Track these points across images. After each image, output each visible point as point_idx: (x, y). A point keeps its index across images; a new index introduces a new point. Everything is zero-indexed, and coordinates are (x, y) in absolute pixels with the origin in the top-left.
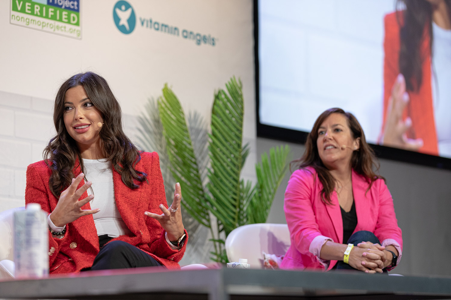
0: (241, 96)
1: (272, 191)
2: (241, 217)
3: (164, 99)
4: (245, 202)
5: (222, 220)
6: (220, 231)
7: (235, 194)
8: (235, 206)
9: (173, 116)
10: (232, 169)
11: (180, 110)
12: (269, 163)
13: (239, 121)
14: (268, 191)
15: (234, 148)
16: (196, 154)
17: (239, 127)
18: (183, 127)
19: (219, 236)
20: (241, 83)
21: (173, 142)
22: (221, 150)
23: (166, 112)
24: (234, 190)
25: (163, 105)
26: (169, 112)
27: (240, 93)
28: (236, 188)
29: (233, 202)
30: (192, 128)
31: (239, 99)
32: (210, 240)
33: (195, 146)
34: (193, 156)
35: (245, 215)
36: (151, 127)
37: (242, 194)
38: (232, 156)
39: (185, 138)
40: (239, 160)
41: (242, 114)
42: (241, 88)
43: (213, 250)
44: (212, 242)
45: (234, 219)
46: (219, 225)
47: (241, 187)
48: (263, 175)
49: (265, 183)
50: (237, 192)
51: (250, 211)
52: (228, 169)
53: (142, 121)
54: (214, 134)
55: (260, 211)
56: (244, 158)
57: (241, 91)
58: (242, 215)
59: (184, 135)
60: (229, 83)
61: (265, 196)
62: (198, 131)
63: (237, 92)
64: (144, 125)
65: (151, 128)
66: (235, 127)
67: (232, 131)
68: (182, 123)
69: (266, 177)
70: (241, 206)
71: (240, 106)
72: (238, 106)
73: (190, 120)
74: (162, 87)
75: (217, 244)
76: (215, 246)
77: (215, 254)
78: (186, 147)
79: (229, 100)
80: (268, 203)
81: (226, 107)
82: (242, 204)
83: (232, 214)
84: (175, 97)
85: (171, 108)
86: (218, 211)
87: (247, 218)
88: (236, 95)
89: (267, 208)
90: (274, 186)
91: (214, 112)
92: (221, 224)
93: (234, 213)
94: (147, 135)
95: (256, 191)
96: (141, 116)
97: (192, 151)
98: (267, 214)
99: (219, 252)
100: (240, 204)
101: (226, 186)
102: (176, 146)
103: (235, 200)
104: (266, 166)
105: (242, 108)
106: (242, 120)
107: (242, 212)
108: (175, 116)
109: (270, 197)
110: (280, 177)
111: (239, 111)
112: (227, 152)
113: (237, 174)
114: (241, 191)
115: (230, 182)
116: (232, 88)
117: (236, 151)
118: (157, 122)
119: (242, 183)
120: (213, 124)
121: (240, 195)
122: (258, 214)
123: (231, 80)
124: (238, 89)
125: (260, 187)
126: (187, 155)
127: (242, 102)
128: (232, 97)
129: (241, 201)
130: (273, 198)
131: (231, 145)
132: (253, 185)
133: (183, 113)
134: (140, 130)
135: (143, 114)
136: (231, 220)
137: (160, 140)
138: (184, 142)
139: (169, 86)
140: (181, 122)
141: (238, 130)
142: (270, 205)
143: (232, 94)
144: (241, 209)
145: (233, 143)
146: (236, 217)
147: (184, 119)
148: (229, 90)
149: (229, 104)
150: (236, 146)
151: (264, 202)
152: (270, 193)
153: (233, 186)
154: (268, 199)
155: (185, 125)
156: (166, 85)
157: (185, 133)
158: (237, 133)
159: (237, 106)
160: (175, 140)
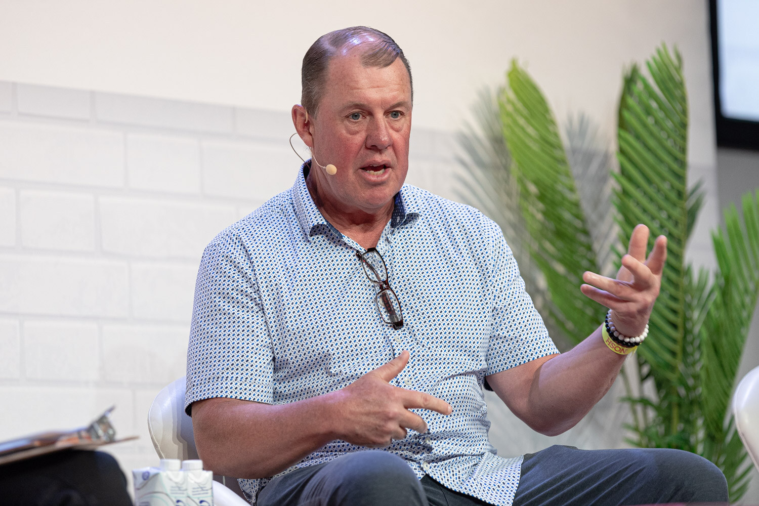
0: (680, 85)
1: (751, 286)
2: (690, 349)
3: (511, 95)
4: (696, 314)
5: (648, 355)
6: (643, 379)
7: (674, 299)
8: (674, 326)
9: (530, 130)
11: (547, 116)
12: (742, 226)
13: (678, 140)
14: (741, 286)
15: (667, 198)
16: (587, 209)
17: (678, 154)
18: (558, 154)
19: (641, 390)
20: (679, 58)
21: (533, 189)
22: (638, 204)
23: (515, 122)
24: (672, 290)
25: (509, 108)
26: (522, 121)
27: (677, 77)
28: (676, 286)
29: (671, 317)
30: (574, 151)
31: (677, 93)
32: (624, 400)
33: (583, 193)
34: (578, 216)
35: (697, 343)
36: (486, 152)
37: (688, 298)
38: (664, 215)
39: (563, 179)
40: (680, 226)
41: (684, 126)
42: (679, 69)
43: (630, 420)
44: (627, 406)
45: (673, 354)
46: (640, 365)
47: (684, 281)
48: (730, 254)
49: (734, 270)
50: (679, 294)
51: (705, 335)
53: (467, 143)
54: (623, 172)
55: (726, 334)
56: (692, 216)
57: (679, 75)
58: (692, 343)
59: (558, 172)
60: (654, 59)
61: (737, 299)
62: (589, 157)
63: (671, 78)
64: (471, 150)
65: (486, 155)
66: (670, 153)
67: (661, 161)
68: (551, 145)
69: (737, 258)
70: (689, 325)
71: (678, 107)
72: (675, 110)
73: (570, 134)
74: (506, 67)
75: (639, 408)
76: (634, 412)
77: (636, 429)
78: (564, 198)
79: (652, 95)
80: (745, 314)
81: (648, 112)
82: (690, 319)
83: (670, 344)
84: (535, 89)
85: (525, 112)
87: (699, 348)
88: (671, 85)
89: (742, 324)
91: (622, 124)
92: (646, 363)
93: (674, 341)
94: (479, 173)
95: (717, 295)
96: (466, 131)
97: (577, 205)
98: (743, 340)
99: (642, 425)
100: (686, 319)
102: (542, 197)
103: (674, 312)
104: (734, 233)
105: (684, 112)
106: (684, 138)
107: (689, 338)
108: (536, 129)
109: (747, 300)
111: (677, 119)
112: (651, 208)
113: (678, 256)
114: (686, 292)
116: (659, 69)
117: (674, 205)
118: (498, 142)
119: (688, 272)
120: (622, 151)
121: (685, 301)
122: (724, 341)
123: (659, 52)
124: (674, 72)
125: (726, 283)
126: (567, 216)
127: (683, 99)
128: (662, 90)
129: (688, 314)
130: (753, 302)
131: (659, 190)
132: (711, 282)
133: (553, 122)
134: (463, 163)
135: (468, 126)
136: (668, 357)
137: (507, 181)
138: (559, 187)
139: (521, 64)
140: (550, 143)
141: (676, 159)
142: (749, 317)
143: (661, 83)
144: (687, 332)
145: (665, 187)
146: (677, 348)
147: (556, 135)
148: (654, 75)
149: (654, 105)
150: (673, 196)
151: (734, 314)
152: (746, 291)
153: (671, 282)
154: (743, 305)
155: (559, 147)
156: (514, 63)
157: (561, 168)
158: (675, 166)
159: (674, 108)
160: (537, 183)
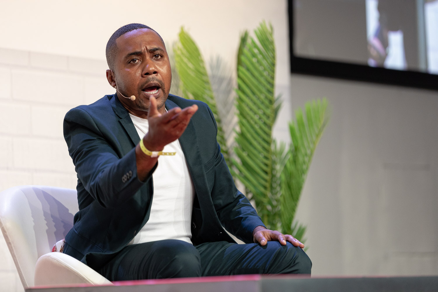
0: (272, 43)
1: (308, 152)
2: (274, 185)
3: (180, 45)
4: (278, 167)
5: (251, 188)
7: (266, 158)
8: (266, 173)
9: (190, 65)
10: (261, 128)
11: (199, 57)
12: (305, 120)
13: (270, 72)
14: (303, 152)
15: (263, 103)
16: (220, 107)
17: (270, 80)
18: (204, 78)
20: (272, 28)
21: (191, 96)
22: (248, 106)
23: (182, 60)
24: (265, 153)
25: (179, 53)
26: (185, 60)
27: (270, 38)
28: (267, 151)
29: (265, 168)
30: (213, 77)
31: (270, 47)
33: (218, 100)
35: (278, 182)
37: (274, 158)
38: (261, 112)
39: (207, 92)
41: (273, 65)
42: (271, 34)
45: (265, 188)
48: (298, 134)
49: (300, 143)
50: (269, 156)
51: (283, 178)
52: (257, 127)
54: (240, 88)
55: (295, 178)
56: (276, 112)
58: (276, 182)
59: (204, 88)
60: (259, 29)
61: (301, 159)
62: (221, 80)
63: (267, 39)
66: (265, 79)
69: (301, 137)
70: (274, 173)
71: (271, 55)
72: (269, 56)
73: (212, 67)
74: (178, 31)
80: (305, 167)
81: (254, 55)
82: (275, 169)
83: (263, 182)
84: (193, 43)
85: (187, 55)
86: (246, 178)
87: (280, 185)
88: (267, 43)
89: (303, 172)
90: (311, 146)
91: (239, 62)
92: (250, 192)
93: (266, 181)
95: (290, 156)
97: (215, 106)
98: (303, 181)
100: (273, 169)
101: (255, 148)
103: (266, 165)
104: (301, 124)
105: (274, 57)
106: (273, 71)
107: (274, 179)
108: (193, 65)
109: (306, 159)
110: (317, 136)
111: (270, 61)
112: (254, 108)
113: (269, 135)
114: (273, 154)
115: (259, 143)
116: (261, 34)
117: (267, 107)
120: (239, 77)
121: (272, 159)
122: (293, 181)
123: (261, 25)
124: (269, 36)
125: (295, 150)
127: (273, 51)
128: (262, 45)
129: (274, 166)
130: (309, 161)
131: (259, 98)
132: (287, 149)
133: (202, 61)
136: (262, 189)
137: (177, 93)
138: (205, 96)
139: (186, 29)
140: (201, 73)
141: (269, 83)
142: (307, 169)
143: (262, 41)
144: (273, 176)
145: (262, 97)
146: (267, 185)
147: (204, 68)
148: (258, 37)
149: (256, 51)
150: (267, 102)
151: (299, 166)
152: (306, 155)
153: (264, 148)
154: (304, 162)
155: (205, 74)
156: (182, 29)
157: (206, 86)
158: (268, 87)
160: (193, 94)
